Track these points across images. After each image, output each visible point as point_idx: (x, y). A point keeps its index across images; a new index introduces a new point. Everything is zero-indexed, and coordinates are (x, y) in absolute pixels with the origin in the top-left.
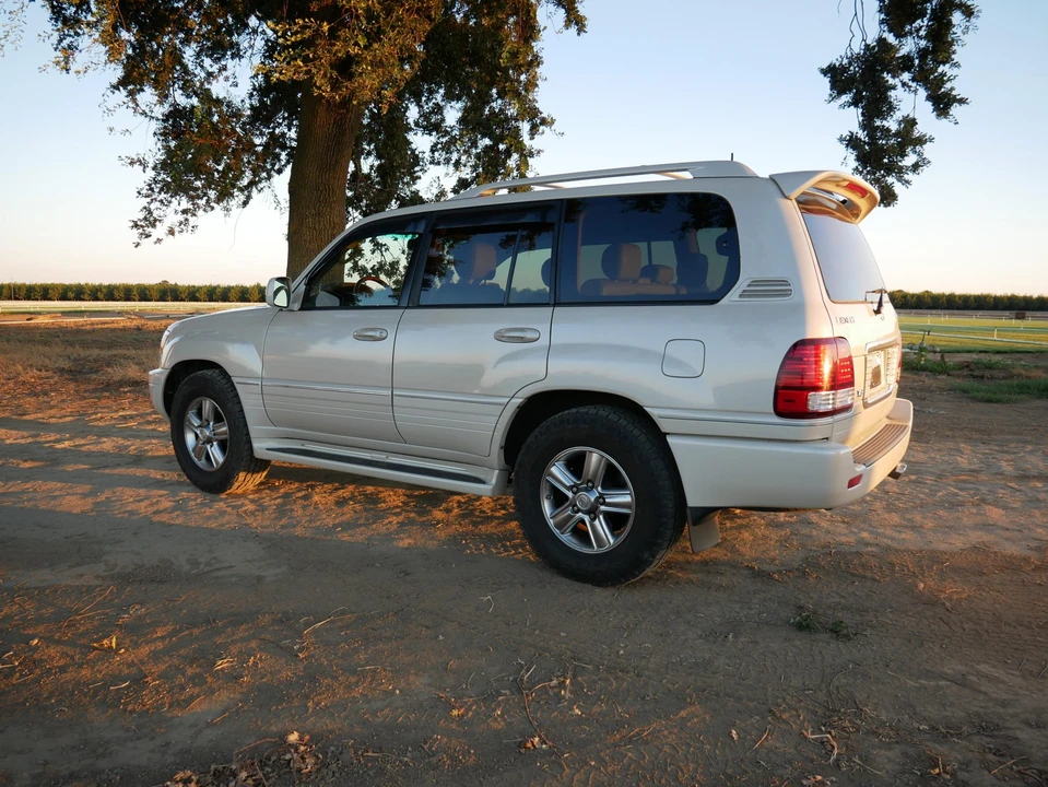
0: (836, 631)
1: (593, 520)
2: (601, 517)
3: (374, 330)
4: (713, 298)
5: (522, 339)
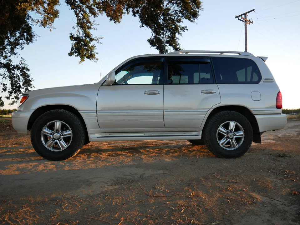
1: (232, 141)
3: (155, 91)
4: (257, 83)
5: (211, 93)
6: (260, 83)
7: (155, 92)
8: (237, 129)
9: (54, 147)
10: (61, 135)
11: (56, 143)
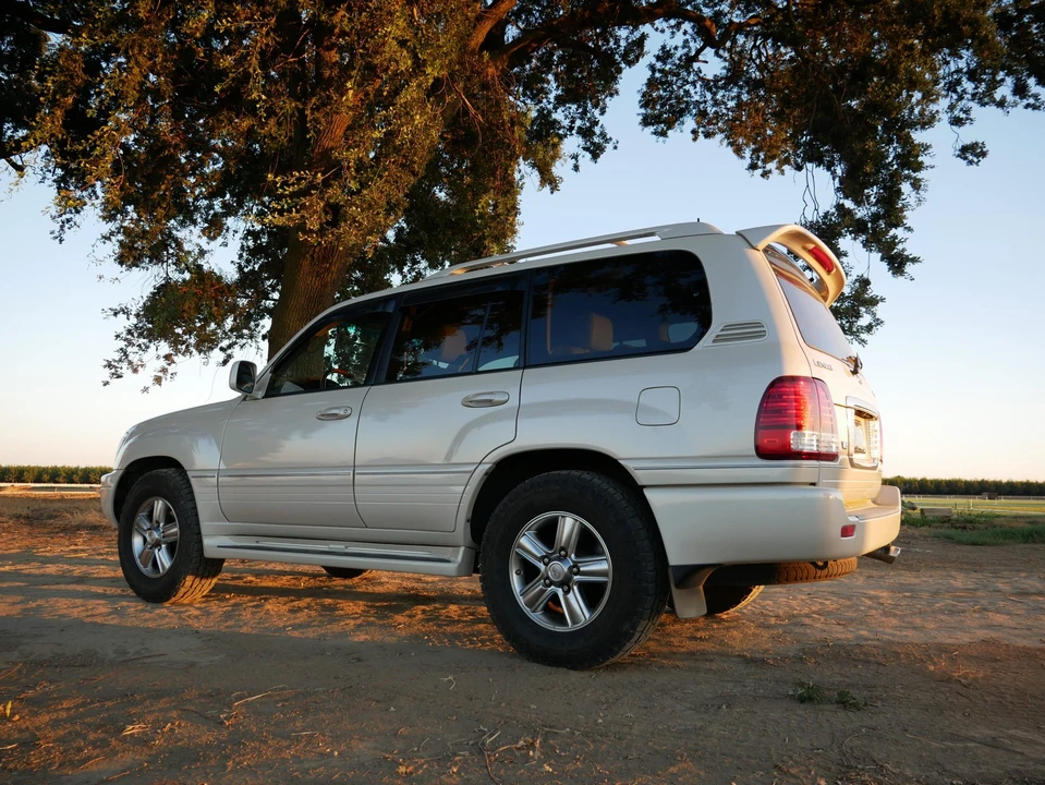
0: (844, 702)
1: (566, 593)
2: (575, 588)
3: (339, 408)
4: (683, 347)
5: (491, 403)
6: (698, 347)
7: (339, 412)
8: (586, 546)
10: (162, 536)
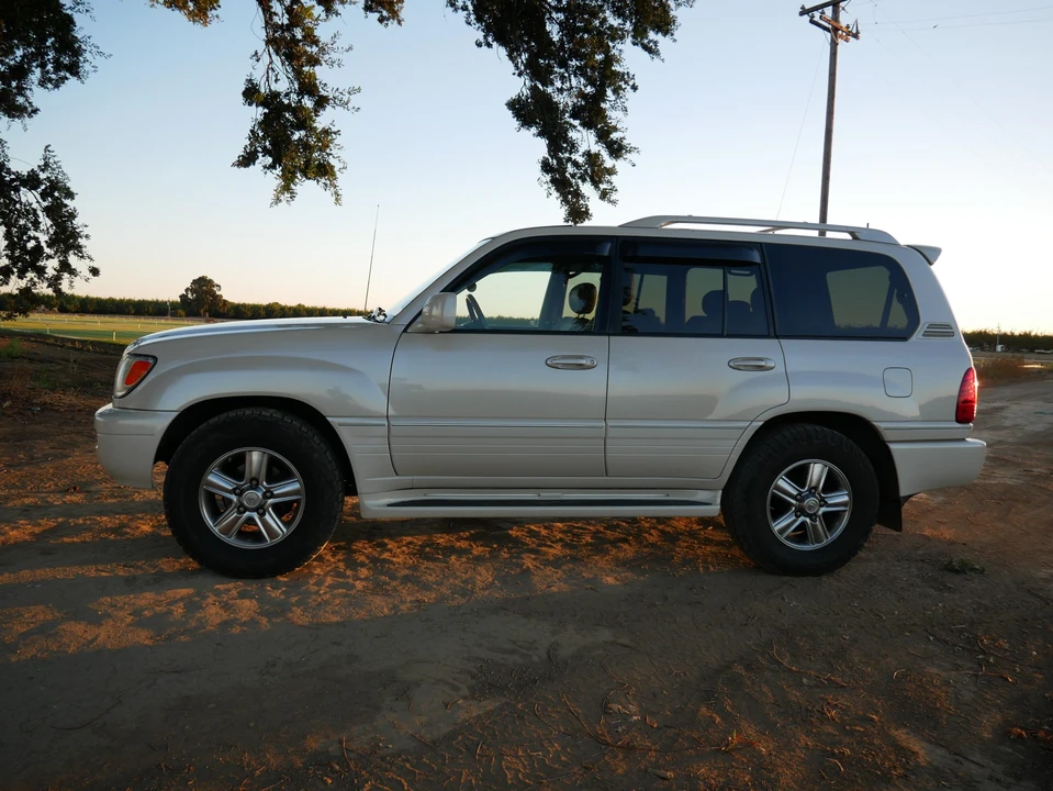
2: (821, 517)
3: (581, 357)
4: (903, 336)
5: (761, 368)
6: (914, 338)
7: (583, 362)
8: (831, 485)
9: (242, 535)
10: (265, 497)
11: (250, 520)
